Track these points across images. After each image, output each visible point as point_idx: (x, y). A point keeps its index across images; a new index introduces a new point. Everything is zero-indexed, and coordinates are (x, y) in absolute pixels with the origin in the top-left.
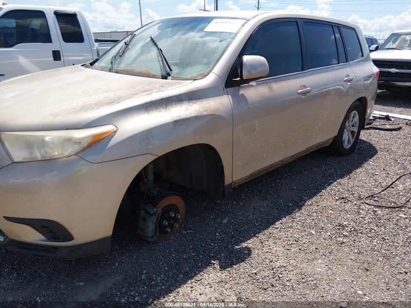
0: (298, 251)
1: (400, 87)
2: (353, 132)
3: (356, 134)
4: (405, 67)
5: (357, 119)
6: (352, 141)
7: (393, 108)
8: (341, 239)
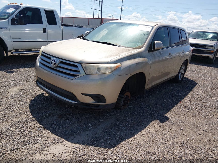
0: (173, 113)
1: (196, 56)
2: (182, 73)
3: (183, 74)
4: (199, 47)
5: (184, 68)
6: (182, 77)
7: (193, 65)
8: (187, 110)
